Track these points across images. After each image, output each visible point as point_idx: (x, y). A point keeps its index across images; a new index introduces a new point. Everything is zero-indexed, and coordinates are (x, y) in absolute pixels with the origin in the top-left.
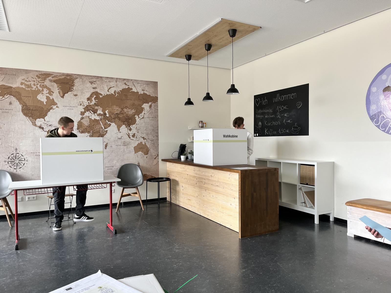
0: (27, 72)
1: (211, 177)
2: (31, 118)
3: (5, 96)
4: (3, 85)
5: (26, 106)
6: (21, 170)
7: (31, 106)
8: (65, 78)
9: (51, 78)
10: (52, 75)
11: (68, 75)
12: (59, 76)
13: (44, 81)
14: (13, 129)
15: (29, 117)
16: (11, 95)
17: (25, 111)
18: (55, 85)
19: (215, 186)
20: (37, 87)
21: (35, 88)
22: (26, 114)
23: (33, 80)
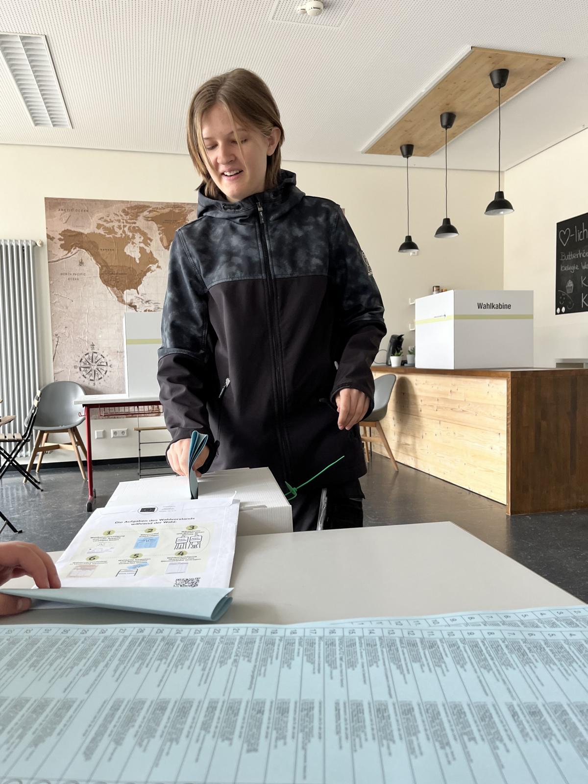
0: (106, 204)
1: (450, 394)
2: (115, 288)
3: (72, 250)
4: (68, 231)
5: (107, 266)
6: (102, 383)
7: (116, 266)
8: (171, 211)
9: (148, 213)
10: (149, 207)
11: (176, 206)
12: (160, 209)
13: (136, 220)
14: (86, 310)
15: (113, 287)
16: (81, 247)
17: (106, 277)
18: (155, 226)
19: (460, 412)
20: (124, 232)
21: (121, 234)
22: (106, 282)
23: (117, 218)
